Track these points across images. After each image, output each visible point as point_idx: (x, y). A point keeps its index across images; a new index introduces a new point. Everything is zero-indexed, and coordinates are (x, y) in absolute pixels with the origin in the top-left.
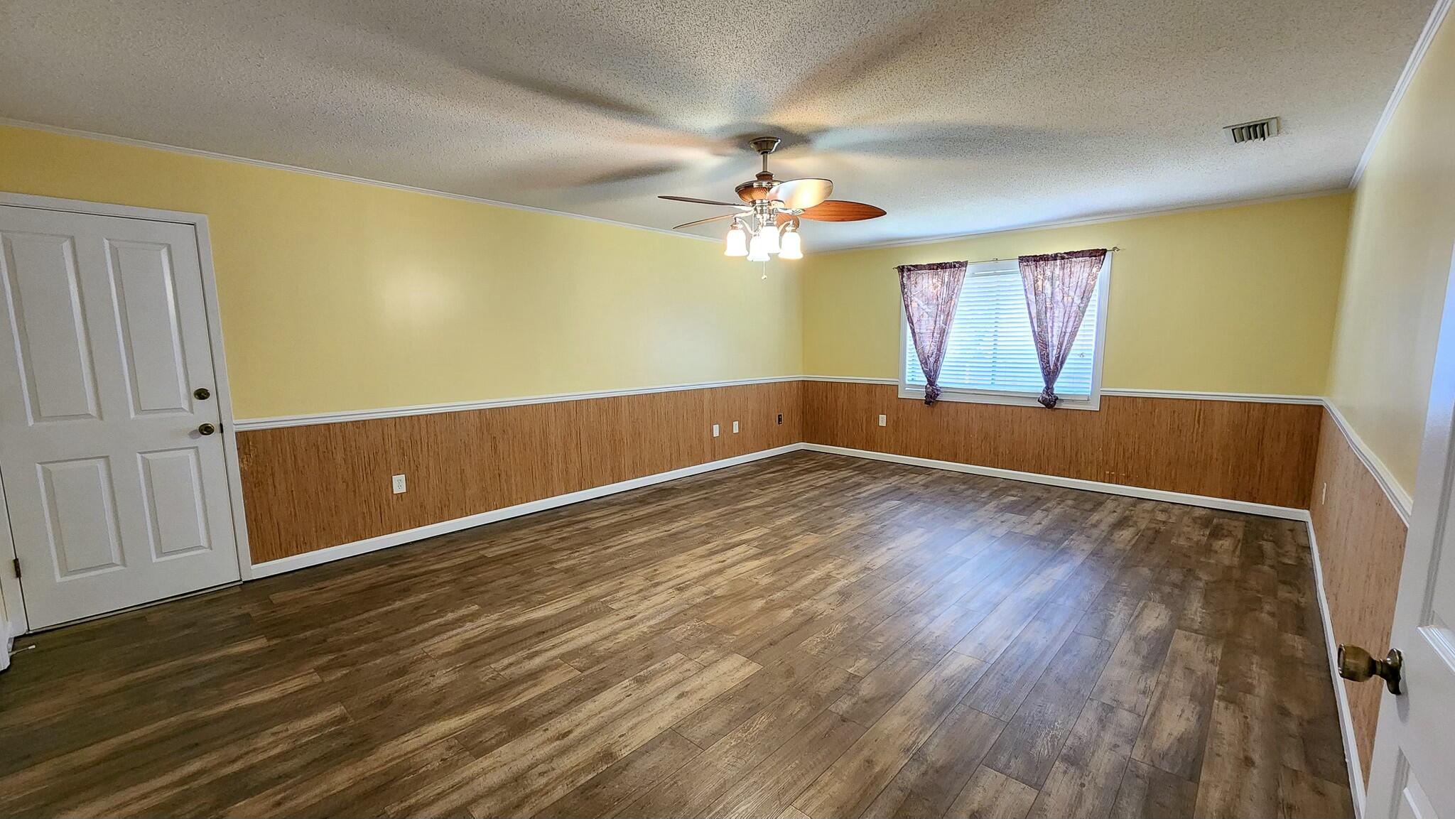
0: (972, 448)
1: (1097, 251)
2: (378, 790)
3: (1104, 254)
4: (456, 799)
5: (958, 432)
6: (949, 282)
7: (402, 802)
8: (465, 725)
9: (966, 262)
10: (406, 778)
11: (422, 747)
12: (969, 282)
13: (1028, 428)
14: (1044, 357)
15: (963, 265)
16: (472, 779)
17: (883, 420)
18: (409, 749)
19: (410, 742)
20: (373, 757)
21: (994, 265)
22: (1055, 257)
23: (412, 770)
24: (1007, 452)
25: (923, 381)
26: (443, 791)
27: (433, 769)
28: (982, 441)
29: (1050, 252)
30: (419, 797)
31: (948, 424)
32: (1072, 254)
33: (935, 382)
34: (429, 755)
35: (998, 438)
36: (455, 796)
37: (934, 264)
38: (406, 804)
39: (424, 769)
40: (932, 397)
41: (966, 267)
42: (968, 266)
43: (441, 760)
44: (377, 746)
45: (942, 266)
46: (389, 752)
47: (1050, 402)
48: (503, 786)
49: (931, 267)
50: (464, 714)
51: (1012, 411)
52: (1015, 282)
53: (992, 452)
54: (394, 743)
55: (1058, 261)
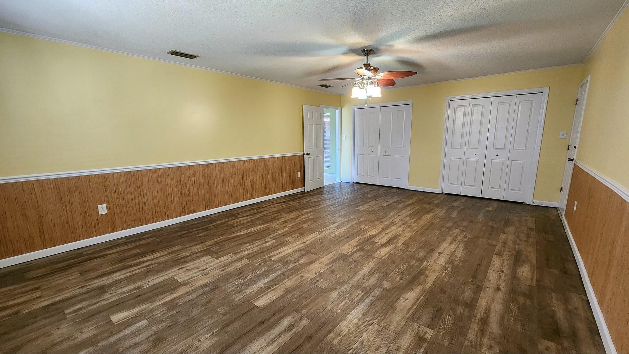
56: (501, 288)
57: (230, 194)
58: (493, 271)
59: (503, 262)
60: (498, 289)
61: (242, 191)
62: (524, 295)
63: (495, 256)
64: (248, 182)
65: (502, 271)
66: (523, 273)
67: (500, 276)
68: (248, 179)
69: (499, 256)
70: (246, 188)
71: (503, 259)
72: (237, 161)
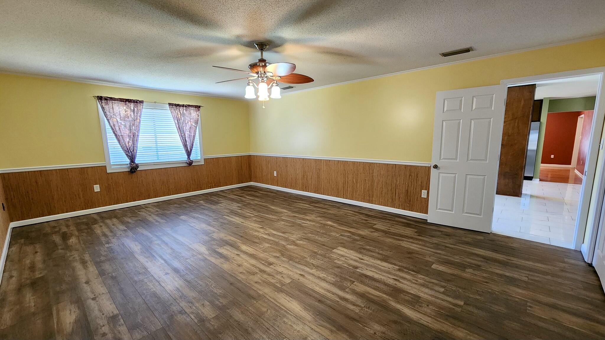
0: (157, 190)
1: (197, 106)
2: (454, 318)
3: (200, 108)
4: (441, 296)
5: (149, 184)
6: (134, 110)
7: (454, 309)
8: (405, 307)
9: (143, 101)
10: (444, 312)
11: (426, 315)
12: (145, 111)
13: (181, 175)
14: (185, 146)
15: (142, 102)
16: (430, 295)
17: (97, 188)
18: (430, 319)
19: (426, 320)
20: (443, 329)
21: (155, 105)
22: (183, 106)
23: (439, 312)
24: (174, 187)
25: (128, 161)
26: (441, 300)
27: (434, 307)
28: (161, 186)
29: (181, 103)
30: (448, 305)
31: (142, 181)
32: (189, 106)
33: (135, 161)
34: (429, 311)
35: (168, 182)
36: (440, 297)
37: (123, 99)
38: (453, 307)
39: (436, 309)
40: (134, 169)
41: (143, 103)
42: (144, 103)
43: (429, 306)
44: (437, 331)
45: (129, 101)
46: (436, 325)
47: (190, 163)
48: (428, 288)
49: (121, 100)
50: (399, 309)
51: (173, 169)
52: (168, 113)
53: (167, 189)
54: (430, 325)
55: (184, 108)
56: (85, 285)
57: (333, 188)
58: (103, 294)
59: (100, 311)
60: (87, 283)
61: (343, 189)
62: (63, 292)
63: (116, 312)
64: (349, 182)
65: (94, 299)
66: (71, 313)
67: (93, 293)
68: (349, 180)
69: (111, 315)
70: (346, 187)
71: (103, 314)
72: (340, 161)
